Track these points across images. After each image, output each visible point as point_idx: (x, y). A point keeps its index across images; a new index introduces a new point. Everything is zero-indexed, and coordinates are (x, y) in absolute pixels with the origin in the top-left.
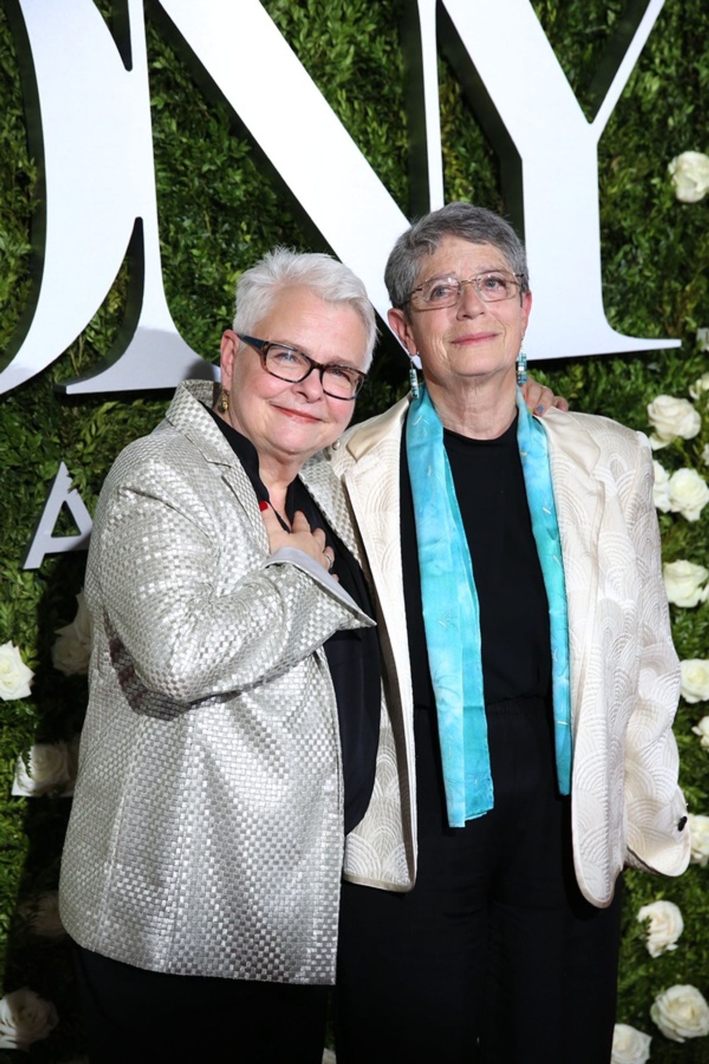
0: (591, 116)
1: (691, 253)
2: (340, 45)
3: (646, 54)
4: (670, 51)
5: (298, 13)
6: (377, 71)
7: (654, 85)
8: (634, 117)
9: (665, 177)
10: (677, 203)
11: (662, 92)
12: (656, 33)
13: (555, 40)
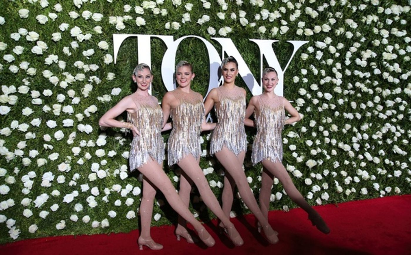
0: (283, 70)
1: (295, 90)
2: (250, 59)
3: (290, 63)
4: (294, 63)
5: (244, 55)
6: (255, 63)
7: (291, 67)
8: (288, 71)
9: (292, 79)
10: (294, 83)
11: (292, 68)
12: (292, 60)
13: (278, 60)
